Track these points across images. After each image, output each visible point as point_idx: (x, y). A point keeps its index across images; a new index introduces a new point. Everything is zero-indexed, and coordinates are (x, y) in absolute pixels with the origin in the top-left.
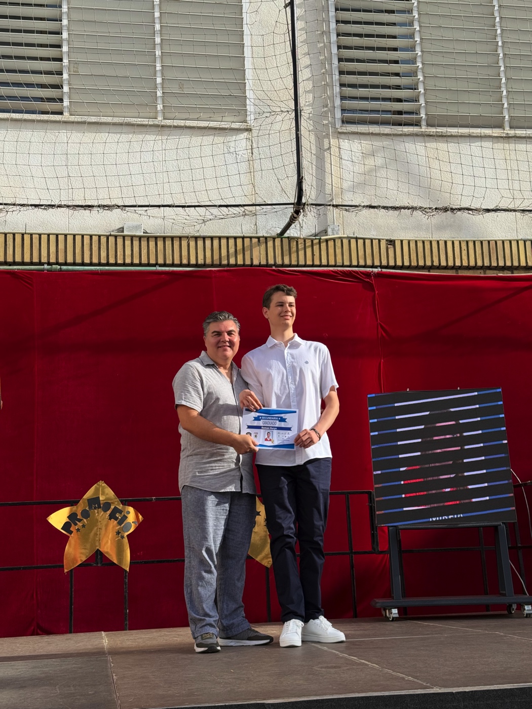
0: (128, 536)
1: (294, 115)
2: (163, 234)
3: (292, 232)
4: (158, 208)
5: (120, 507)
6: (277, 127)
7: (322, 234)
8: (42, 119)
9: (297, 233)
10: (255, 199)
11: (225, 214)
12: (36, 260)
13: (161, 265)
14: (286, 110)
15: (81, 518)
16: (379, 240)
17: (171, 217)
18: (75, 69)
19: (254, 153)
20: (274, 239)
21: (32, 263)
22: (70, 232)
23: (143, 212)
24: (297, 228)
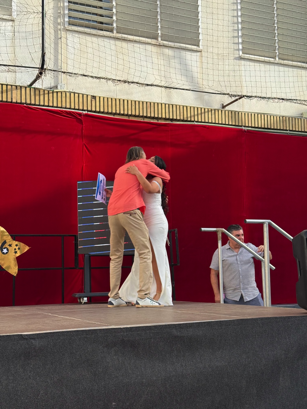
1: (41, 16)
3: (36, 85)
6: (30, 21)
7: (54, 88)
10: (15, 63)
14: (36, 11)
16: (87, 96)
19: (15, 35)
20: (26, 88)
24: (40, 83)
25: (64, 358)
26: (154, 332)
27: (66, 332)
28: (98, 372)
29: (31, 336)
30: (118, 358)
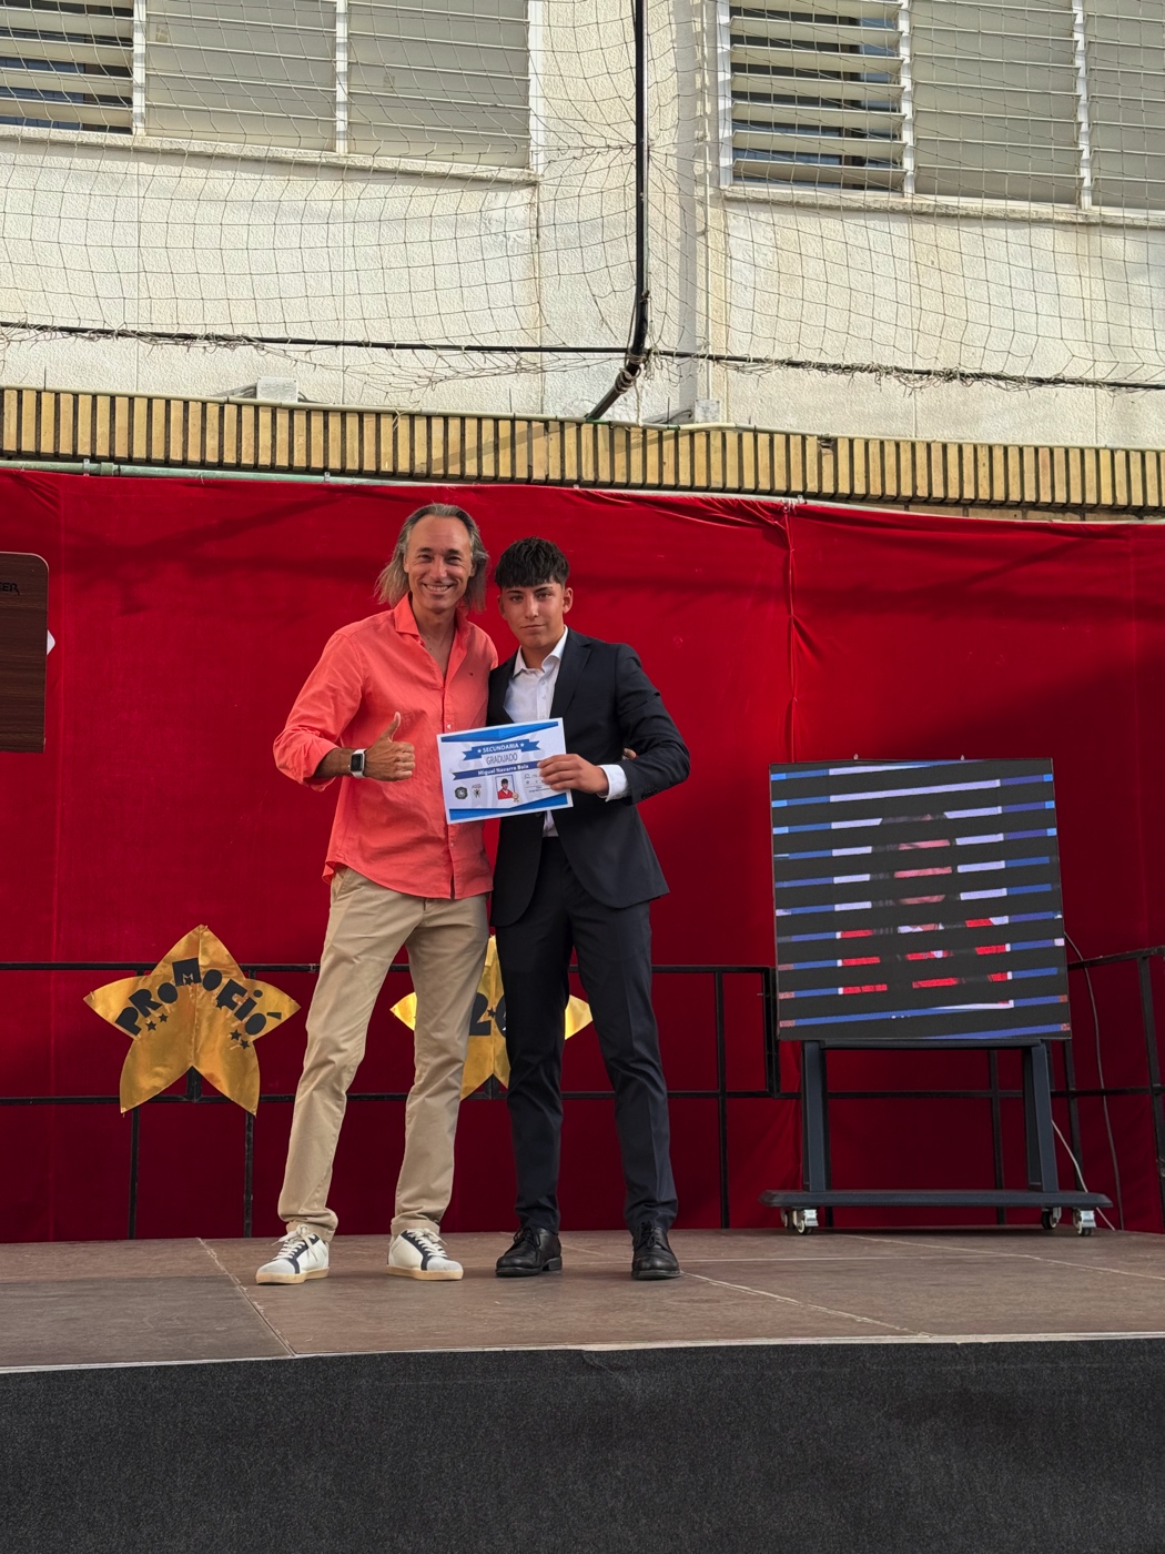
0: (255, 1042)
1: (634, 157)
2: (341, 406)
3: (616, 413)
4: (334, 348)
5: (242, 981)
6: (595, 180)
7: (681, 419)
8: (85, 140)
9: (629, 415)
10: (541, 337)
11: (475, 366)
12: (65, 449)
13: (334, 473)
14: (613, 144)
15: (159, 1000)
16: (804, 438)
17: (355, 368)
18: (160, 34)
19: (541, 234)
20: (579, 425)
21: (56, 457)
22: (141, 392)
23: (301, 356)
24: (628, 403)
25: (740, 1448)
26: (1089, 1369)
27: (742, 1351)
28: (870, 1513)
29: (614, 1358)
30: (944, 1460)
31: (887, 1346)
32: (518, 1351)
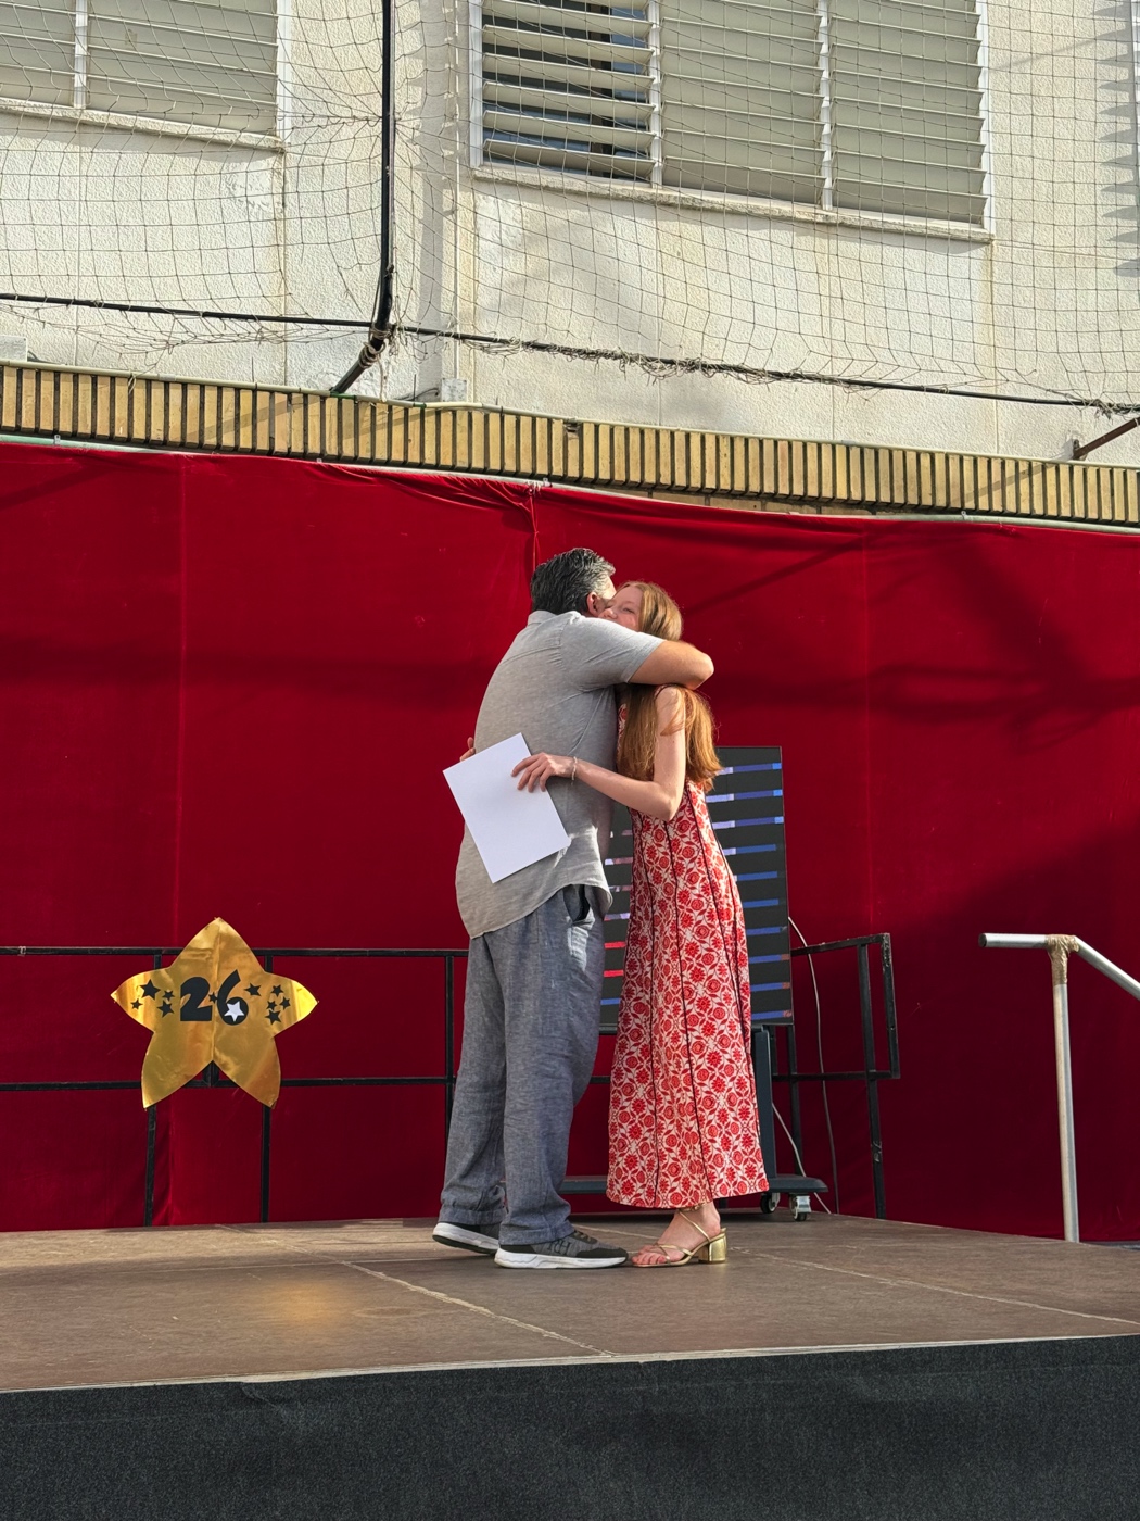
1: (381, 127)
2: (73, 367)
3: (361, 387)
4: (64, 306)
6: (342, 150)
7: (428, 397)
9: (374, 390)
10: (286, 308)
11: (214, 331)
13: (65, 436)
14: (363, 115)
16: (550, 421)
17: (93, 329)
19: (287, 203)
20: (323, 398)
23: (28, 313)
24: (374, 378)
26: (774, 1385)
27: (415, 1377)
29: (275, 1390)
30: (625, 1486)
31: (568, 1366)
32: (170, 1386)
